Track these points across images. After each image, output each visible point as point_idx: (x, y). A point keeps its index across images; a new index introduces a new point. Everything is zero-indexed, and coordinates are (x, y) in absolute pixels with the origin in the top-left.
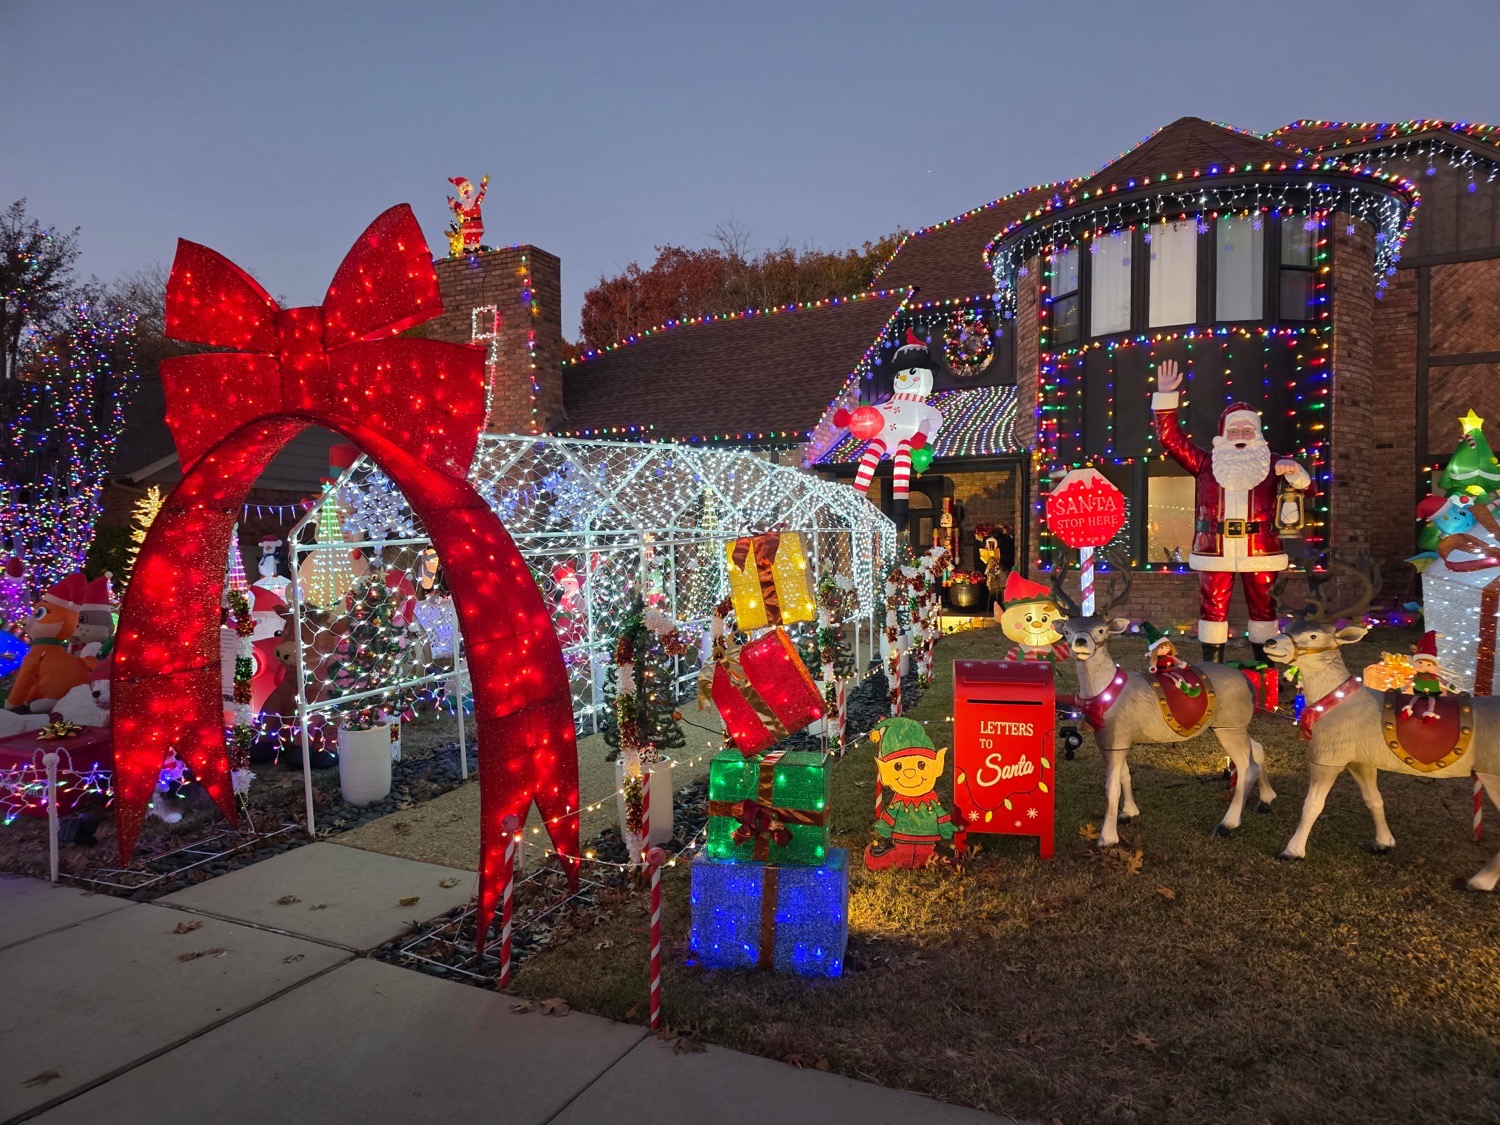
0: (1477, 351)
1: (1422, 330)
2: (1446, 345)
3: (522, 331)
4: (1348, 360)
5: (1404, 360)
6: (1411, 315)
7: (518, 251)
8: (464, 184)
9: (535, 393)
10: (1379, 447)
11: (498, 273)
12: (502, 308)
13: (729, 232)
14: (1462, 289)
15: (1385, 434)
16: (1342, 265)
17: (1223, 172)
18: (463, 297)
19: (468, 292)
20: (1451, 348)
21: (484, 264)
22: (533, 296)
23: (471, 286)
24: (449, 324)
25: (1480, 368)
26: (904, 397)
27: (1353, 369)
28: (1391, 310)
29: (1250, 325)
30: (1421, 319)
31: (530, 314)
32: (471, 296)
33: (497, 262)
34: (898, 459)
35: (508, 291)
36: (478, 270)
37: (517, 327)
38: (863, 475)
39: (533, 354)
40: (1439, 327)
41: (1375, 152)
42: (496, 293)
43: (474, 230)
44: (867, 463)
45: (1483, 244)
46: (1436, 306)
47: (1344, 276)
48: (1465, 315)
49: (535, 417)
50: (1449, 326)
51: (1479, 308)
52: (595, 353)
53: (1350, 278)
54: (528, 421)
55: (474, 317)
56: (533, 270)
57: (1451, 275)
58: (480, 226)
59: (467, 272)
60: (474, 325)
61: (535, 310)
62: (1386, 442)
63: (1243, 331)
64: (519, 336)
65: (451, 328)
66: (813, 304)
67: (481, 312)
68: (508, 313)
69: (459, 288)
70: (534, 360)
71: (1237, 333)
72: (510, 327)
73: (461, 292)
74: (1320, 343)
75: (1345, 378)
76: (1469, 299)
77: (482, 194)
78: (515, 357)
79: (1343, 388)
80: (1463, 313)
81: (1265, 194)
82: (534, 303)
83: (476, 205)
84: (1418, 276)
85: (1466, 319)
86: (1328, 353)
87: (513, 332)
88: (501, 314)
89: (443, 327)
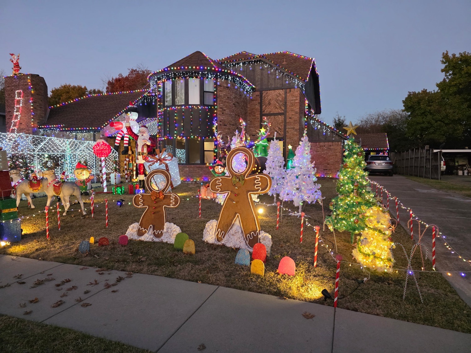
0: (272, 113)
1: (261, 107)
2: (266, 111)
3: (29, 98)
4: (222, 115)
5: (257, 114)
6: (259, 103)
7: (28, 75)
8: (14, 55)
9: (33, 115)
10: (253, 136)
11: (23, 81)
13: (141, 67)
14: (269, 97)
15: (254, 133)
16: (220, 91)
17: (184, 68)
18: (13, 87)
19: (15, 86)
20: (267, 112)
21: (19, 78)
22: (32, 88)
24: (10, 95)
25: (272, 117)
26: (132, 120)
27: (224, 117)
28: (255, 102)
29: (196, 105)
30: (261, 104)
31: (31, 93)
33: (22, 78)
35: (25, 86)
36: (17, 80)
37: (28, 96)
38: (118, 140)
39: (32, 104)
40: (264, 106)
41: (249, 62)
42: (22, 87)
43: (17, 69)
44: (118, 137)
45: (273, 86)
46: (264, 101)
47: (220, 94)
48: (269, 104)
49: (33, 122)
50: (266, 106)
51: (272, 102)
52: (65, 103)
53: (223, 95)
54: (31, 123)
55: (16, 93)
56: (32, 81)
57: (267, 94)
58: (19, 67)
59: (14, 80)
60: (16, 95)
61: (32, 92)
62: (254, 134)
63: (195, 107)
66: (126, 92)
67: (18, 92)
68: (26, 92)
69: (13, 85)
70: (32, 106)
71: (193, 107)
72: (26, 96)
74: (215, 110)
75: (221, 119)
76: (270, 100)
77: (18, 59)
78: (27, 105)
79: (221, 122)
80: (269, 103)
81: (195, 74)
82: (32, 90)
83: (17, 61)
84: (260, 93)
85: (269, 105)
86: (216, 113)
87: (26, 98)
88: (23, 92)
89: (8, 96)
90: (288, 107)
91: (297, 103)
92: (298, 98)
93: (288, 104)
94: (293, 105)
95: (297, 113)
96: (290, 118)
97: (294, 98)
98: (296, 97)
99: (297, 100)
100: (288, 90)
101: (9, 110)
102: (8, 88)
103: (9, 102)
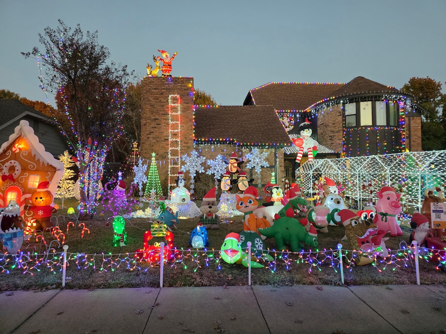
3: (189, 105)
7: (189, 79)
8: (166, 53)
9: (194, 126)
11: (179, 84)
12: (181, 96)
18: (165, 91)
19: (166, 89)
21: (174, 81)
23: (169, 88)
24: (158, 99)
32: (168, 91)
33: (179, 81)
34: (309, 153)
35: (184, 91)
36: (171, 83)
37: (188, 103)
38: (300, 157)
39: (194, 113)
42: (179, 91)
44: (300, 153)
49: (194, 133)
55: (170, 98)
58: (171, 68)
59: (167, 82)
60: (170, 100)
61: (194, 99)
64: (188, 107)
65: (159, 101)
67: (173, 97)
68: (184, 98)
69: (163, 87)
70: (194, 115)
72: (185, 103)
73: (164, 89)
74: (403, 132)
77: (173, 58)
78: (186, 113)
86: (405, 135)
87: (185, 105)
88: (181, 98)
89: (155, 99)
90: (412, 132)
91: (419, 129)
92: (420, 125)
93: (412, 129)
94: (415, 130)
95: (419, 138)
96: (414, 141)
97: (417, 125)
98: (418, 124)
99: (419, 126)
100: (411, 118)
101: (155, 118)
102: (154, 90)
103: (155, 107)
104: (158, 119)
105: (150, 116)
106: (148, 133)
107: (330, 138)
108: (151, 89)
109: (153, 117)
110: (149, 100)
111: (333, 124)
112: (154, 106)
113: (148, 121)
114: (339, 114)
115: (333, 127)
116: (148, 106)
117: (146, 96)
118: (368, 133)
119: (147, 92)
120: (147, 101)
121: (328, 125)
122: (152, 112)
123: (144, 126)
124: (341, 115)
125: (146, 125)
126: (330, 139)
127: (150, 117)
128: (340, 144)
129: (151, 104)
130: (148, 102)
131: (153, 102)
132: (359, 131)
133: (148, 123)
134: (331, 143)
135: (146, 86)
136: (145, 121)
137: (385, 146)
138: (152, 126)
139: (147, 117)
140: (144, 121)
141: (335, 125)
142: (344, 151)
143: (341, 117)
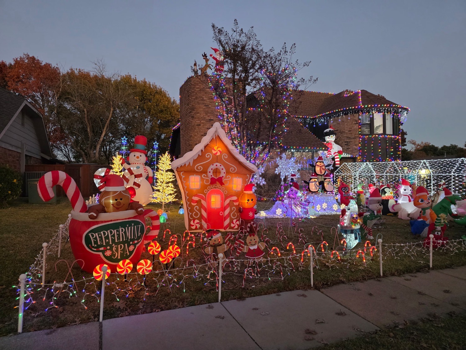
89: (209, 99)
101: (209, 118)
102: (208, 90)
103: (210, 108)
104: (212, 120)
105: (205, 116)
106: (202, 134)
107: (346, 143)
108: (205, 88)
109: (208, 118)
110: (203, 100)
111: (349, 131)
112: (208, 106)
113: (202, 121)
114: (355, 122)
115: (349, 134)
116: (202, 106)
117: (199, 95)
118: (380, 140)
119: (200, 90)
120: (202, 100)
121: (344, 132)
122: (207, 113)
123: (197, 127)
124: (357, 124)
125: (200, 125)
126: (346, 145)
127: (205, 118)
128: (356, 149)
129: (205, 104)
130: (203, 102)
131: (208, 102)
132: (373, 138)
133: (203, 123)
134: (347, 148)
135: (199, 84)
136: (199, 121)
137: (392, 152)
138: (206, 127)
139: (202, 117)
140: (197, 122)
141: (351, 132)
142: (360, 156)
143: (357, 125)
